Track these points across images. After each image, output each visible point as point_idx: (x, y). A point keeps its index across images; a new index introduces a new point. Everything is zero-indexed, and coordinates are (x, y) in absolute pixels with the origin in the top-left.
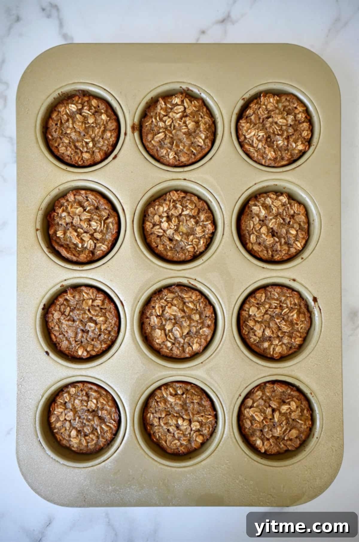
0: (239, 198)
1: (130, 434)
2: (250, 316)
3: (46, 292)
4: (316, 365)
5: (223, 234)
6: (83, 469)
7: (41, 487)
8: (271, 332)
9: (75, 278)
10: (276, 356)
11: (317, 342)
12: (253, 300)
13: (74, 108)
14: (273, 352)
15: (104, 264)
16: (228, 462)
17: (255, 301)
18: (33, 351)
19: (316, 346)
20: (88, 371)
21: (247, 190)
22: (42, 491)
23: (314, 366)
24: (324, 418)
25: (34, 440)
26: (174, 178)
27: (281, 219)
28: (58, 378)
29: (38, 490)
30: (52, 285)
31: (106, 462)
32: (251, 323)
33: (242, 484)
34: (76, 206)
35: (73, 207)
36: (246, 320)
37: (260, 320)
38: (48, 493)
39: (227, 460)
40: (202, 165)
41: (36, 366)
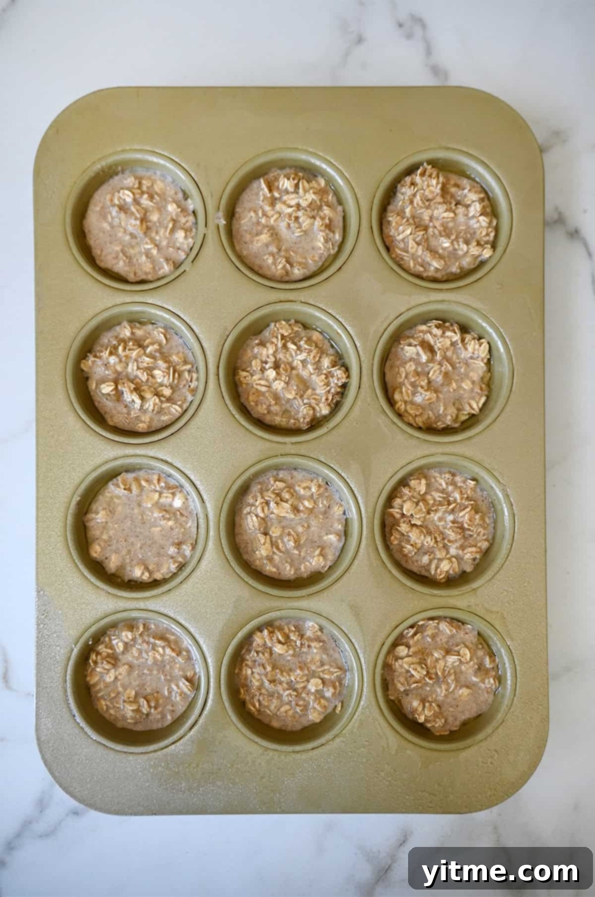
0: (385, 330)
1: (213, 700)
2: (403, 515)
3: (81, 478)
4: (505, 593)
5: (359, 387)
6: (141, 756)
7: (75, 784)
8: (434, 540)
9: (128, 456)
10: (441, 577)
11: (508, 556)
12: (406, 491)
13: (128, 196)
14: (436, 570)
15: (172, 434)
16: (367, 743)
17: (410, 492)
18: (62, 571)
19: (505, 561)
20: (147, 603)
21: (397, 317)
22: (77, 790)
23: (502, 593)
24: (518, 676)
25: (64, 710)
26: (282, 298)
27: (448, 365)
28: (100, 614)
29: (71, 789)
30: (91, 468)
31: (178, 744)
32: (404, 527)
33: (390, 779)
34: (132, 347)
35: (128, 348)
36: (396, 523)
37: (419, 523)
38: (86, 792)
39: (366, 741)
40: (326, 279)
41: (67, 595)
